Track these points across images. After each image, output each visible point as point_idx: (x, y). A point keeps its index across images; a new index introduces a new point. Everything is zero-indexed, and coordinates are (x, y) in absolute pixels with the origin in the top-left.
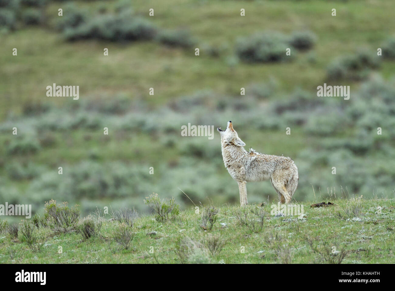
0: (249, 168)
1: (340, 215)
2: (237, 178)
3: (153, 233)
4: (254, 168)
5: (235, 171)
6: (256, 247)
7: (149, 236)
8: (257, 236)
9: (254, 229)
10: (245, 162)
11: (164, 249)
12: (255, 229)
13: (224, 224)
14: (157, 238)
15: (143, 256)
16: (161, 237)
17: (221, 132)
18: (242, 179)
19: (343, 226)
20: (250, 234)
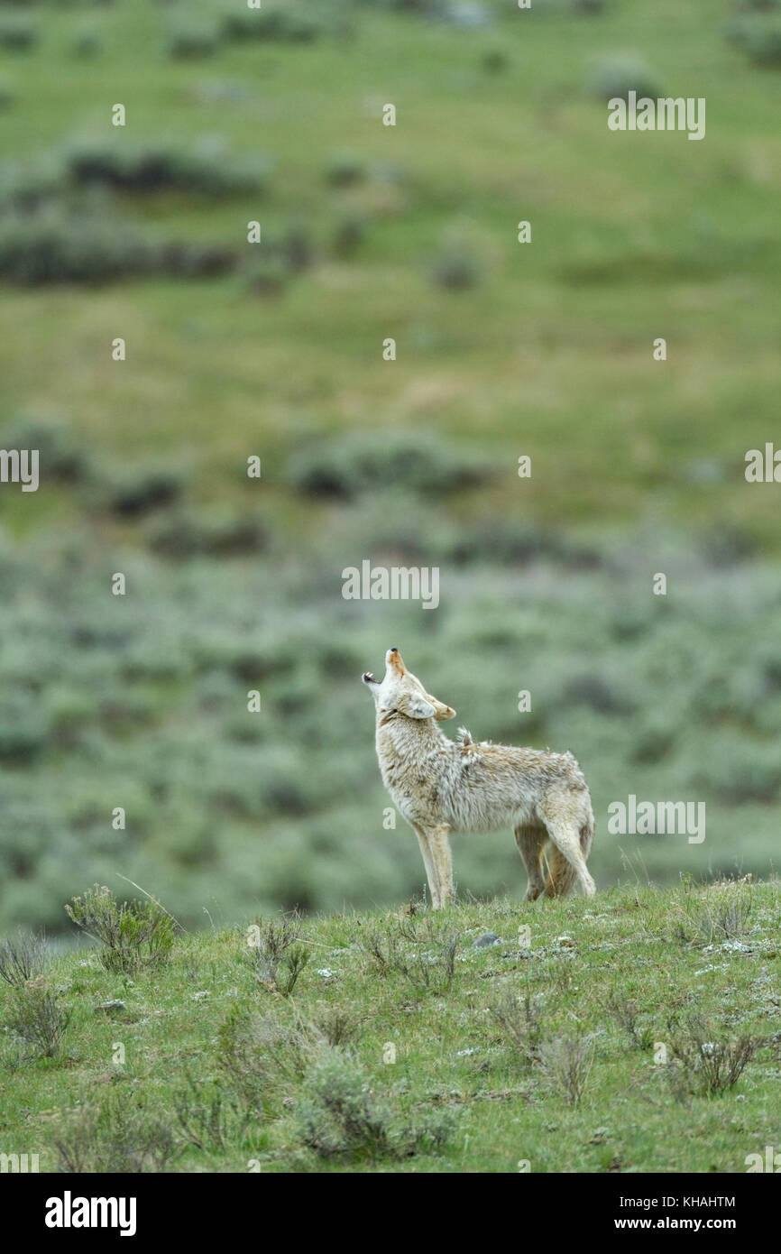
0: (458, 786)
1: (683, 934)
2: (416, 815)
3: (114, 1006)
4: (475, 787)
5: (408, 795)
6: (450, 1039)
7: (105, 1014)
8: (441, 1005)
9: (428, 983)
10: (442, 769)
11: (163, 1052)
12: (431, 983)
13: (326, 972)
14: (129, 1021)
15: (105, 1075)
16: (142, 1016)
17: (372, 686)
18: (433, 818)
19: (701, 966)
20: (419, 1001)
